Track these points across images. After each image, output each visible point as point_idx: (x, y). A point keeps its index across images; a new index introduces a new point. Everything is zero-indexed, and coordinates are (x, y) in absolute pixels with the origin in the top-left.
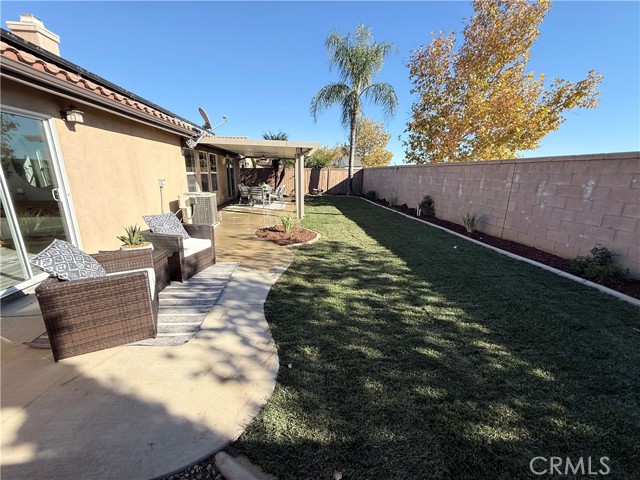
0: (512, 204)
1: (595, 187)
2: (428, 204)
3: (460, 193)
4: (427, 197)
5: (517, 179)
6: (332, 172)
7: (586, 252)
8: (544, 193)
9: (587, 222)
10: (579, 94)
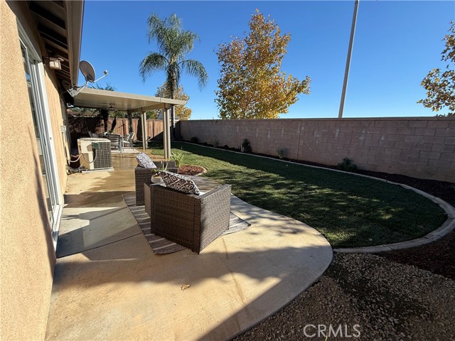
0: (302, 141)
1: (339, 132)
2: (246, 144)
3: (269, 136)
4: (246, 140)
5: (303, 129)
6: (156, 123)
7: (340, 161)
8: (317, 135)
9: (338, 148)
10: (303, 87)
